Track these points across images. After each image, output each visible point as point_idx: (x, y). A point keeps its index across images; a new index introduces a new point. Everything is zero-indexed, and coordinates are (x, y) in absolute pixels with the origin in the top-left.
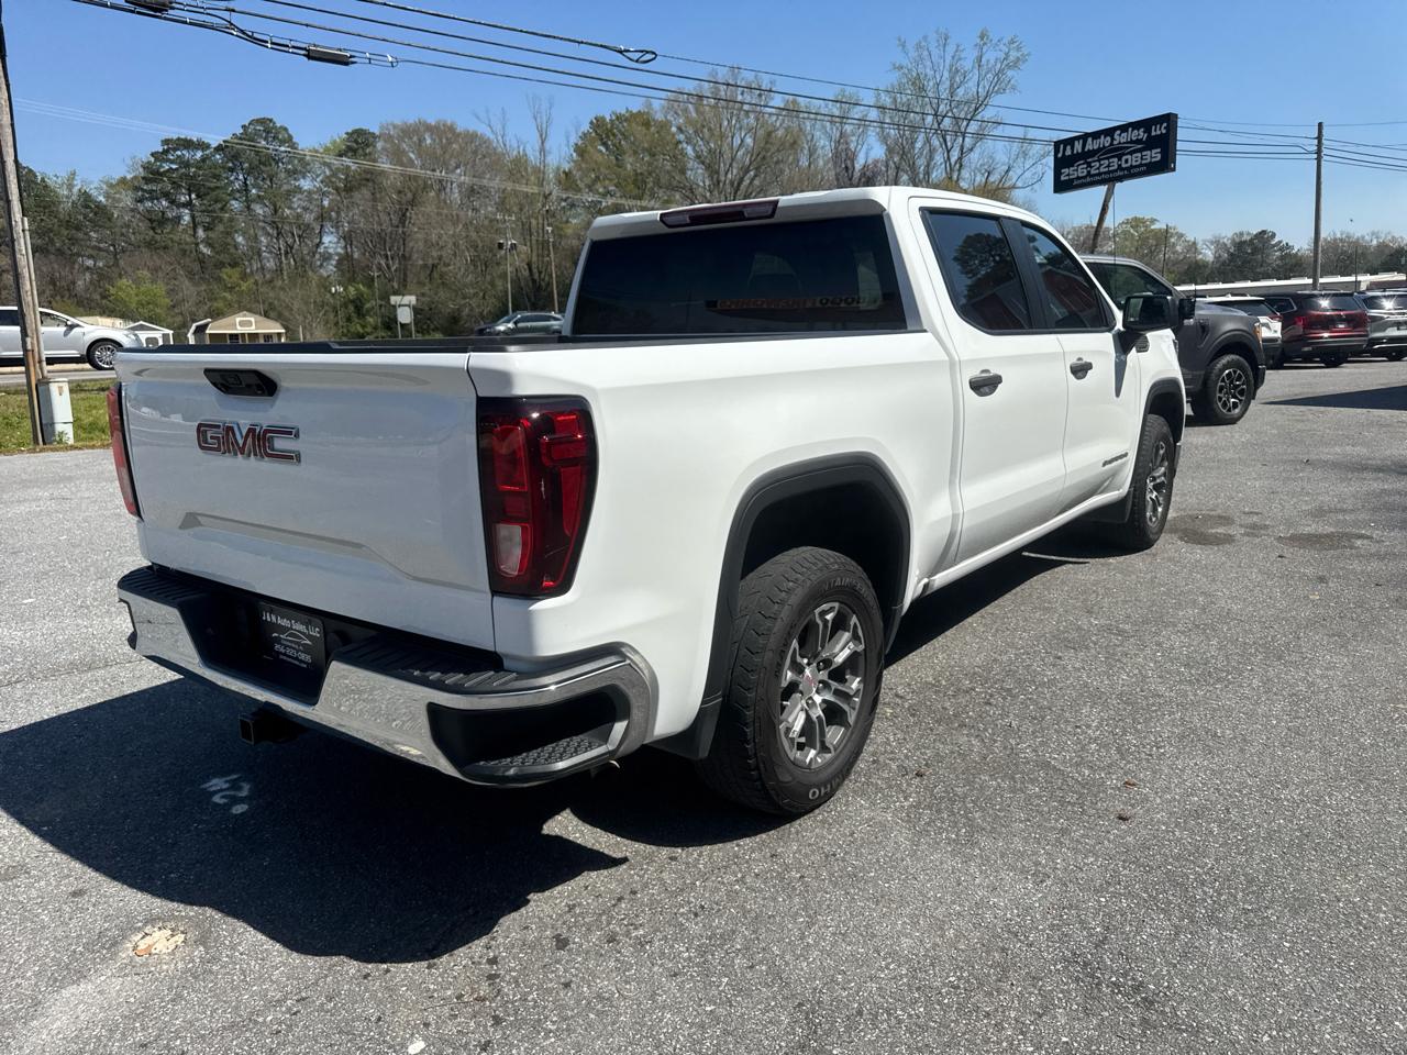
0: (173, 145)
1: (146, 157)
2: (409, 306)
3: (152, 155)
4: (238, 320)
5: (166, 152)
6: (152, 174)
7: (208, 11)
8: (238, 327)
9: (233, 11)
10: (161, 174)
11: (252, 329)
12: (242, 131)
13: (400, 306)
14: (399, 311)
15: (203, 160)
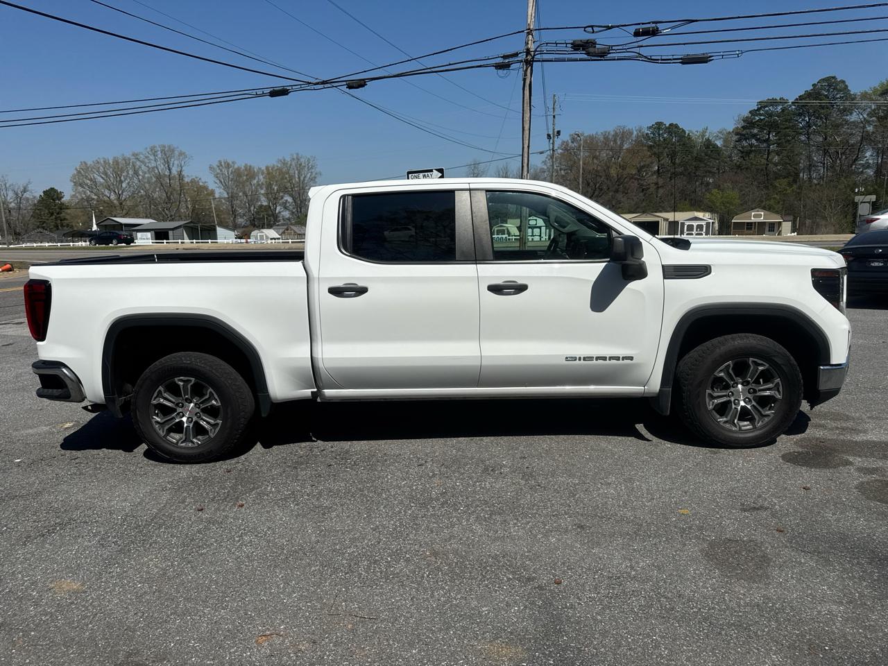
0: (763, 105)
1: (746, 113)
2: (869, 202)
3: (750, 112)
4: (753, 213)
5: (759, 109)
6: (749, 123)
7: (628, 50)
8: (753, 218)
9: (642, 46)
10: (754, 123)
11: (761, 219)
12: (812, 88)
13: (862, 202)
14: (860, 206)
15: (783, 110)
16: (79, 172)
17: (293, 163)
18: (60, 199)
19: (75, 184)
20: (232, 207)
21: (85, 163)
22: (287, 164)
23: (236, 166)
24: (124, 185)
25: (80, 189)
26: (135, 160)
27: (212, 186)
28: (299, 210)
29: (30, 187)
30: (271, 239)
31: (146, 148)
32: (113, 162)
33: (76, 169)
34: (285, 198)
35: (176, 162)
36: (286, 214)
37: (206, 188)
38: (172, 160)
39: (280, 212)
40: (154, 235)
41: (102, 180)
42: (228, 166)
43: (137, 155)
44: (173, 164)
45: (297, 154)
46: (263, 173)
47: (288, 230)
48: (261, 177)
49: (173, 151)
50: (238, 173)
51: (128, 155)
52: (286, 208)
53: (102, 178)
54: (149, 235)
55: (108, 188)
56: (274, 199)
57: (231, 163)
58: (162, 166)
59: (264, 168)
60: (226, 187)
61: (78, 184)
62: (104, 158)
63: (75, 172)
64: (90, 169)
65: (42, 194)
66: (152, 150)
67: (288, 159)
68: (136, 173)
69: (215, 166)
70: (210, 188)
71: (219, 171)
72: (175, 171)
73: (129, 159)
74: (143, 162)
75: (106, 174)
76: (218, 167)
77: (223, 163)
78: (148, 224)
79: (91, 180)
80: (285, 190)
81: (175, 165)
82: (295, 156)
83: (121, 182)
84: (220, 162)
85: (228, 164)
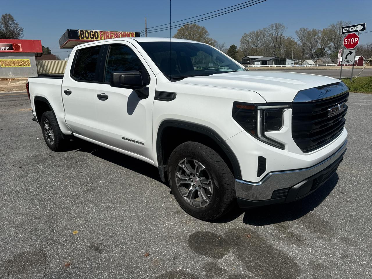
16: (243, 38)
17: (338, 26)
18: (235, 49)
19: (241, 42)
20: (303, 50)
21: (246, 34)
22: (334, 27)
23: (308, 30)
24: (259, 42)
25: (243, 44)
26: (264, 31)
27: (296, 40)
28: (336, 50)
29: (225, 45)
30: (310, 64)
31: (269, 26)
32: (256, 33)
33: (242, 37)
34: (330, 44)
35: (280, 31)
36: (330, 52)
37: (294, 41)
38: (279, 30)
39: (326, 51)
40: (261, 63)
41: (251, 40)
42: (304, 30)
43: (265, 29)
44: (279, 31)
45: (341, 21)
46: (321, 32)
47: (318, 60)
48: (320, 34)
49: (280, 26)
50: (309, 33)
51: (262, 29)
52: (330, 49)
53: (251, 39)
54: (259, 63)
55: (253, 44)
56: (325, 45)
57: (306, 29)
58: (274, 33)
59: (322, 30)
60: (302, 40)
61: (243, 42)
62: (253, 31)
63: (242, 38)
64: (247, 36)
65: (230, 47)
66: (271, 26)
67: (335, 24)
68: (264, 37)
69: (298, 31)
70: (295, 41)
71: (300, 33)
72: (279, 34)
73: (262, 31)
74: (267, 32)
75: (253, 38)
76: (300, 31)
77: (302, 29)
78: (260, 58)
79: (247, 41)
80: (331, 40)
81: (280, 32)
82: (340, 23)
83: (258, 41)
84: (301, 29)
85: (305, 29)
